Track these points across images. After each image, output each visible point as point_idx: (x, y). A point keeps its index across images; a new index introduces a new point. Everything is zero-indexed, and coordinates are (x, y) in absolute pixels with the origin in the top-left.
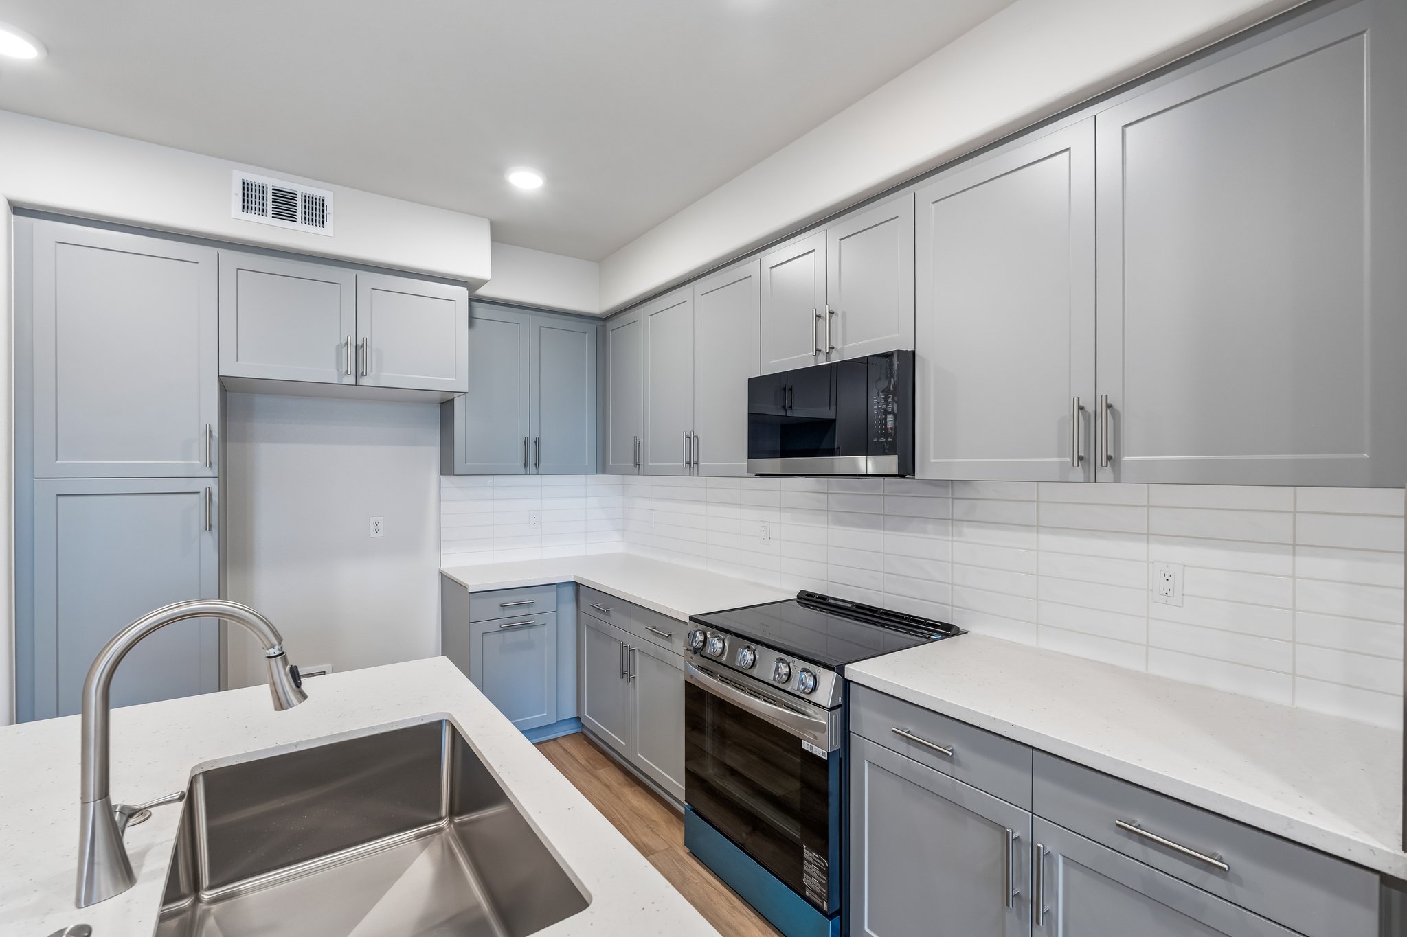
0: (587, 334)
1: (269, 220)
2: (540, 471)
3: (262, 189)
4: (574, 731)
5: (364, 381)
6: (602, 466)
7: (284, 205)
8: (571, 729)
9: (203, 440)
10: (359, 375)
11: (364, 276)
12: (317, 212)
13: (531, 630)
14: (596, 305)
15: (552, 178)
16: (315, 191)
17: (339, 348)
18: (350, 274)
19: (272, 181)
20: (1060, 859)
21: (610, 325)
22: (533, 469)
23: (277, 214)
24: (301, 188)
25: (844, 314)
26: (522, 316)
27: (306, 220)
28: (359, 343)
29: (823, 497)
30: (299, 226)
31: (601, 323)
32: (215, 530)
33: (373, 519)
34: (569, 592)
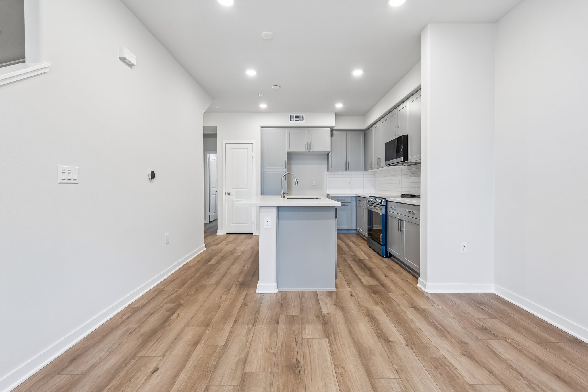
0: (362, 135)
1: (294, 122)
2: (349, 170)
3: (293, 116)
4: (356, 233)
5: (310, 151)
6: (365, 169)
7: (297, 118)
8: (355, 232)
9: (285, 163)
10: (309, 150)
11: (310, 129)
12: (302, 118)
13: (345, 206)
14: (364, 127)
15: (344, 104)
16: (301, 115)
17: (306, 145)
18: (307, 129)
19: (294, 115)
20: (404, 221)
21: (367, 131)
22: (347, 170)
23: (296, 121)
24: (299, 115)
25: (400, 127)
26: (345, 132)
27: (300, 120)
28: (309, 143)
29: (408, 171)
30: (299, 122)
31: (365, 131)
32: (286, 180)
33: (313, 181)
34: (354, 198)
